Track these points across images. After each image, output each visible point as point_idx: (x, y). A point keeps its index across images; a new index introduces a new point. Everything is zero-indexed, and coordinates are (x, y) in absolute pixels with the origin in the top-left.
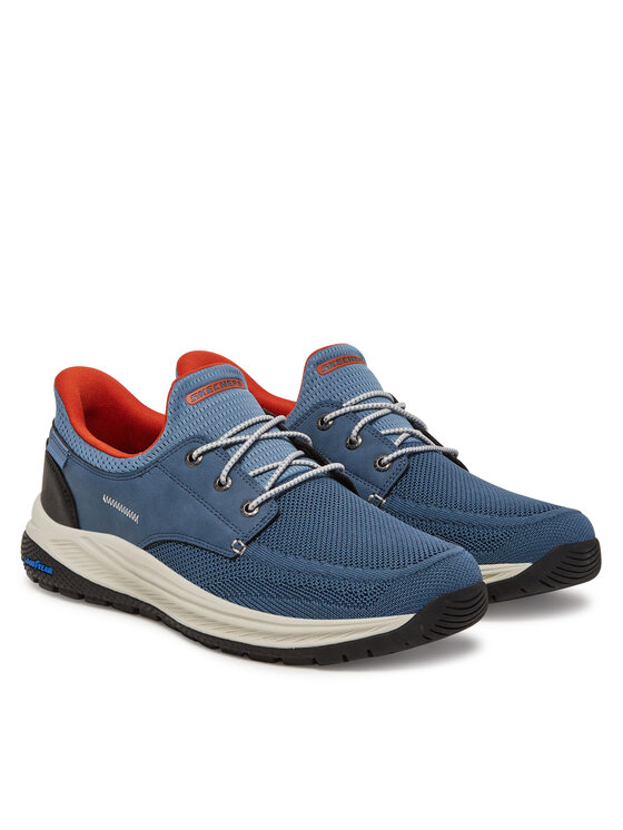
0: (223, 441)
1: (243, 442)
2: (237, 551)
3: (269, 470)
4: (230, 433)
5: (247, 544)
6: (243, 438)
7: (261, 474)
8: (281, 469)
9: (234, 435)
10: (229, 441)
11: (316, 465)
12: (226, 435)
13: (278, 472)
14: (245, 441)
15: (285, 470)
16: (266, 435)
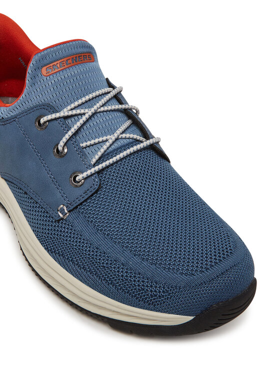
0: (65, 112)
1: (82, 115)
2: (61, 215)
3: (99, 143)
4: (73, 106)
5: (69, 211)
6: (82, 111)
7: (92, 145)
8: (111, 141)
9: (75, 108)
10: (70, 113)
11: (142, 139)
12: (69, 108)
13: (108, 144)
14: (84, 114)
15: (113, 142)
16: (102, 109)
